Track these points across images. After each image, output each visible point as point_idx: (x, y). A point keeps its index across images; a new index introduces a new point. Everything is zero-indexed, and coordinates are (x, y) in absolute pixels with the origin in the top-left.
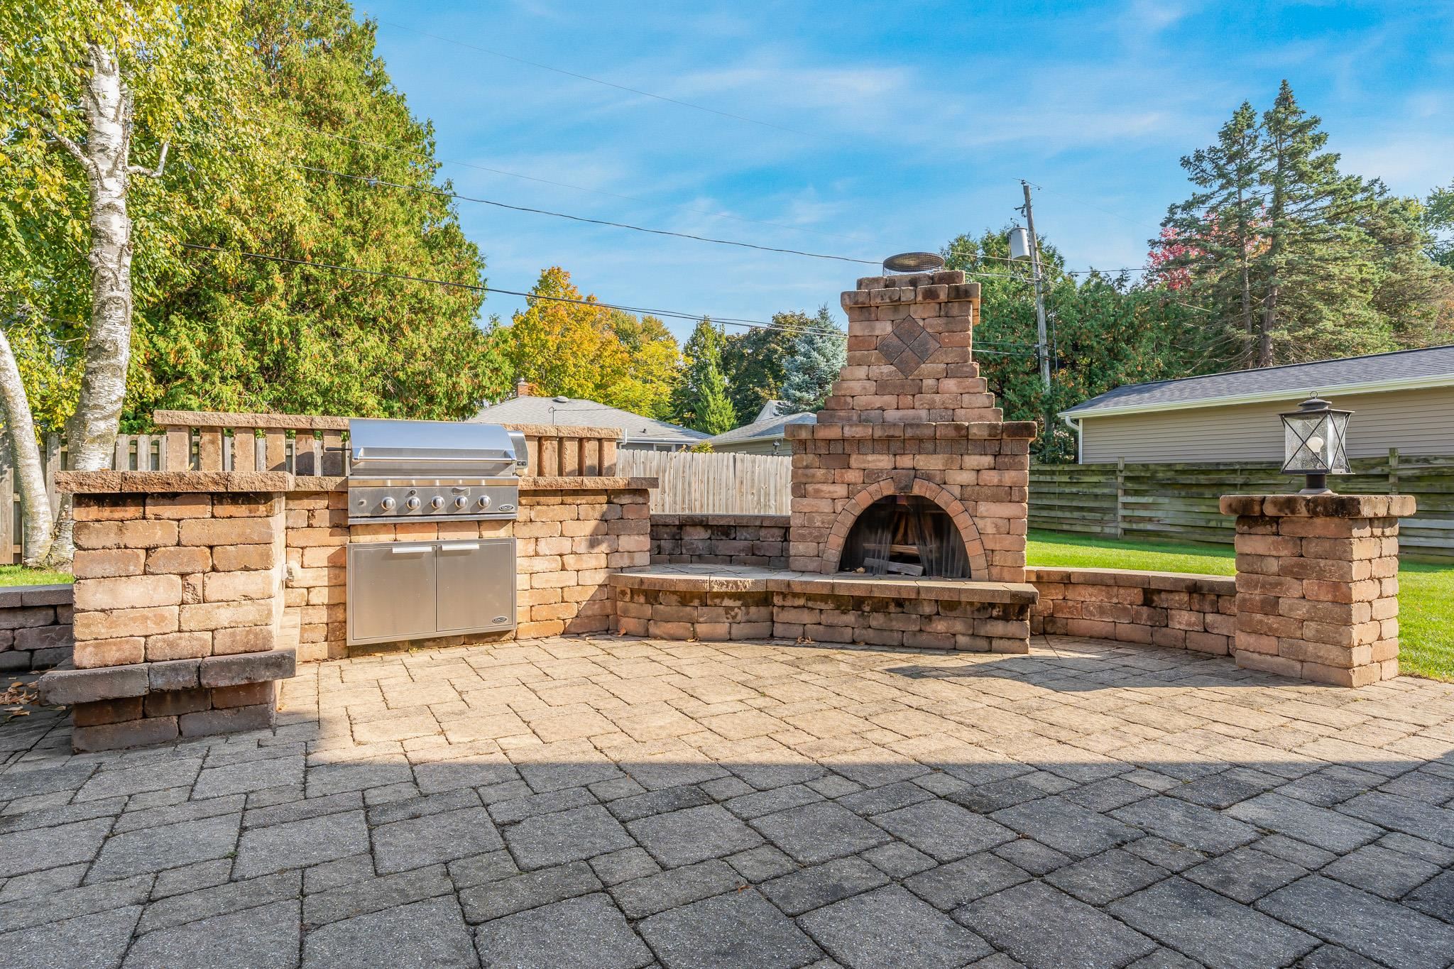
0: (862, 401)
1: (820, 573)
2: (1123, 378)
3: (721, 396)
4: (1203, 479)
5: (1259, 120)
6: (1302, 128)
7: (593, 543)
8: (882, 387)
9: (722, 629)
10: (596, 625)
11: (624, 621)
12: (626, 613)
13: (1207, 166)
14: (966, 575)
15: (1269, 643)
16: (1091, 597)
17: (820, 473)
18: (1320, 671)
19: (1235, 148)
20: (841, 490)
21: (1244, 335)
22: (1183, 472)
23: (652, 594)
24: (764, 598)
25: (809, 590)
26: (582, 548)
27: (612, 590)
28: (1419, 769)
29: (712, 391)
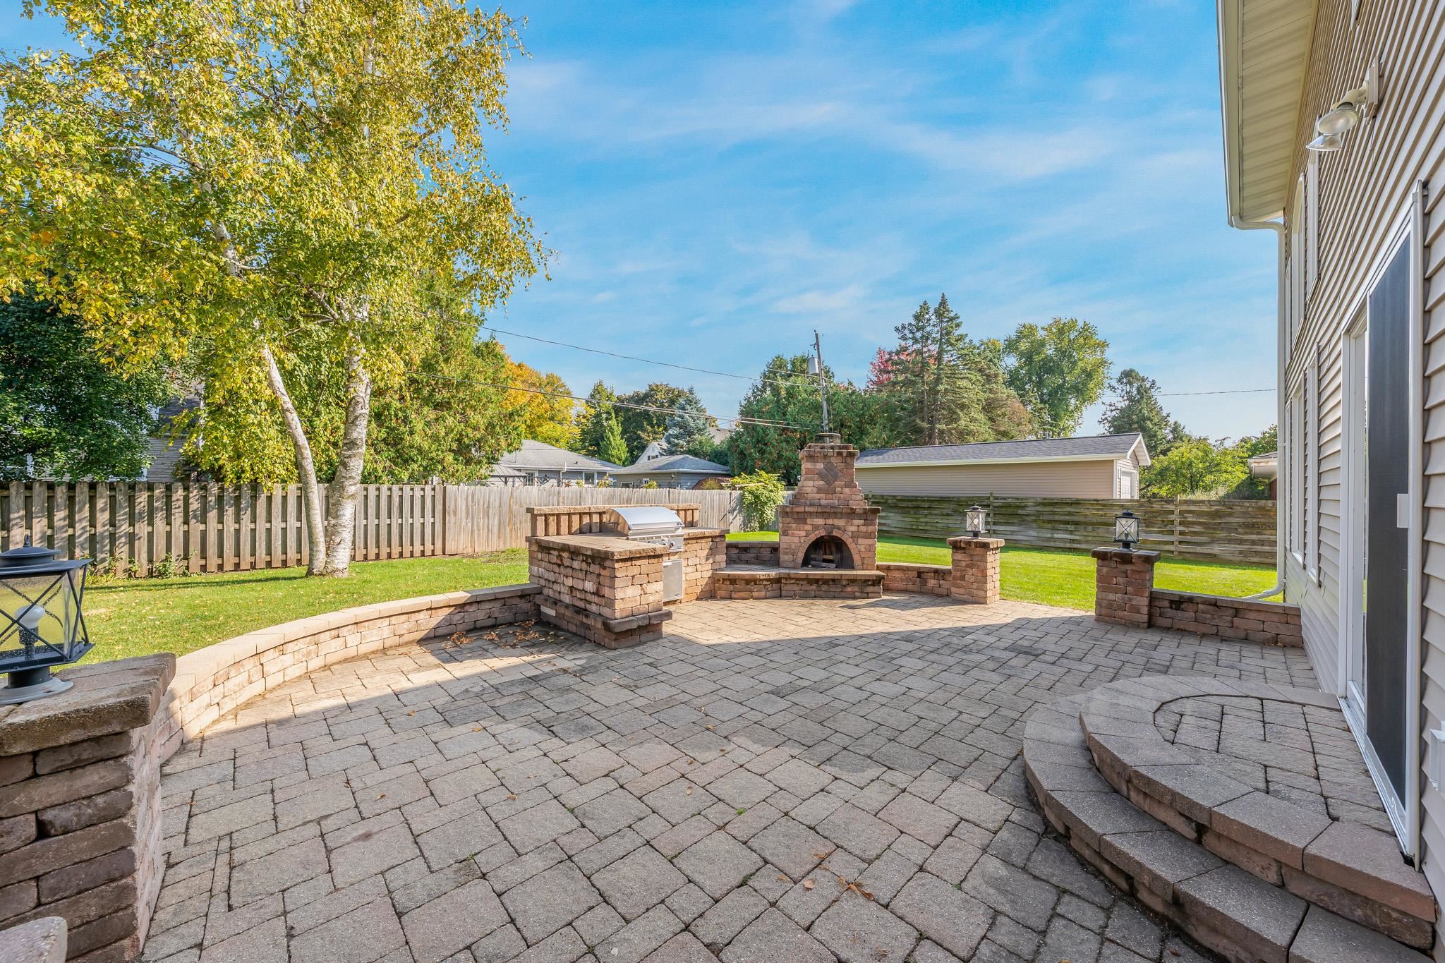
0: (811, 495)
1: (794, 568)
2: (868, 445)
3: (618, 438)
4: (910, 504)
5: (932, 311)
6: (952, 319)
7: (707, 559)
8: (820, 490)
9: (763, 594)
10: (708, 595)
11: (719, 592)
12: (720, 589)
13: (906, 332)
14: (853, 568)
15: (962, 591)
16: (898, 575)
17: (794, 526)
18: (978, 599)
19: (921, 324)
20: (803, 533)
21: (925, 425)
22: (901, 500)
23: (733, 580)
24: (778, 580)
25: (798, 576)
26: (703, 562)
27: (714, 579)
28: (1007, 625)
29: (612, 434)
